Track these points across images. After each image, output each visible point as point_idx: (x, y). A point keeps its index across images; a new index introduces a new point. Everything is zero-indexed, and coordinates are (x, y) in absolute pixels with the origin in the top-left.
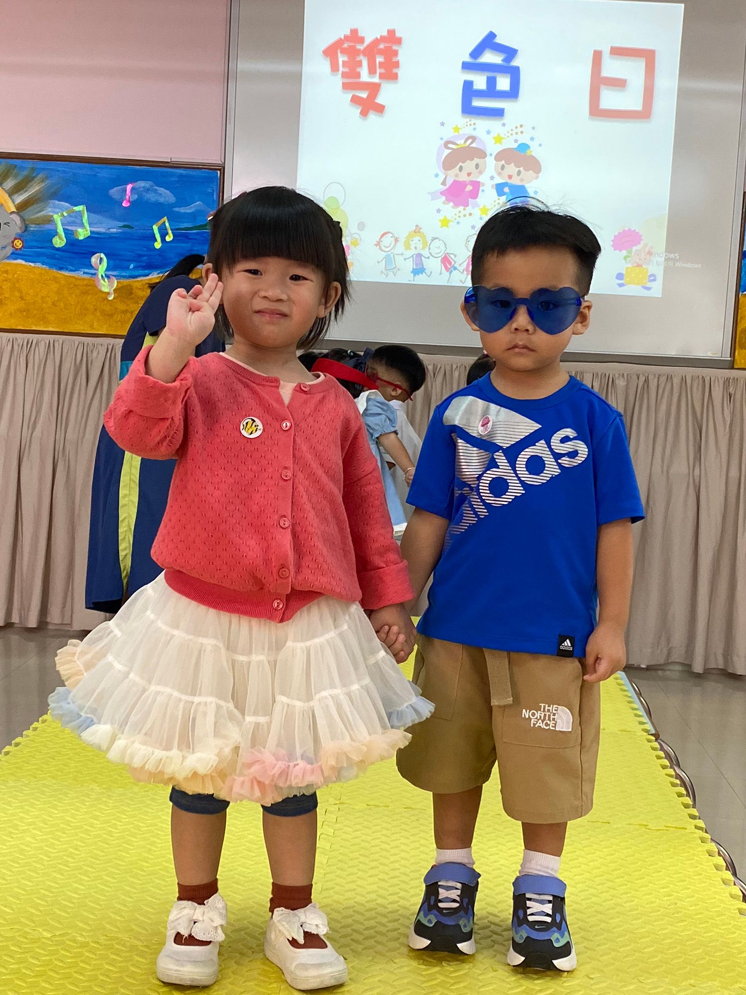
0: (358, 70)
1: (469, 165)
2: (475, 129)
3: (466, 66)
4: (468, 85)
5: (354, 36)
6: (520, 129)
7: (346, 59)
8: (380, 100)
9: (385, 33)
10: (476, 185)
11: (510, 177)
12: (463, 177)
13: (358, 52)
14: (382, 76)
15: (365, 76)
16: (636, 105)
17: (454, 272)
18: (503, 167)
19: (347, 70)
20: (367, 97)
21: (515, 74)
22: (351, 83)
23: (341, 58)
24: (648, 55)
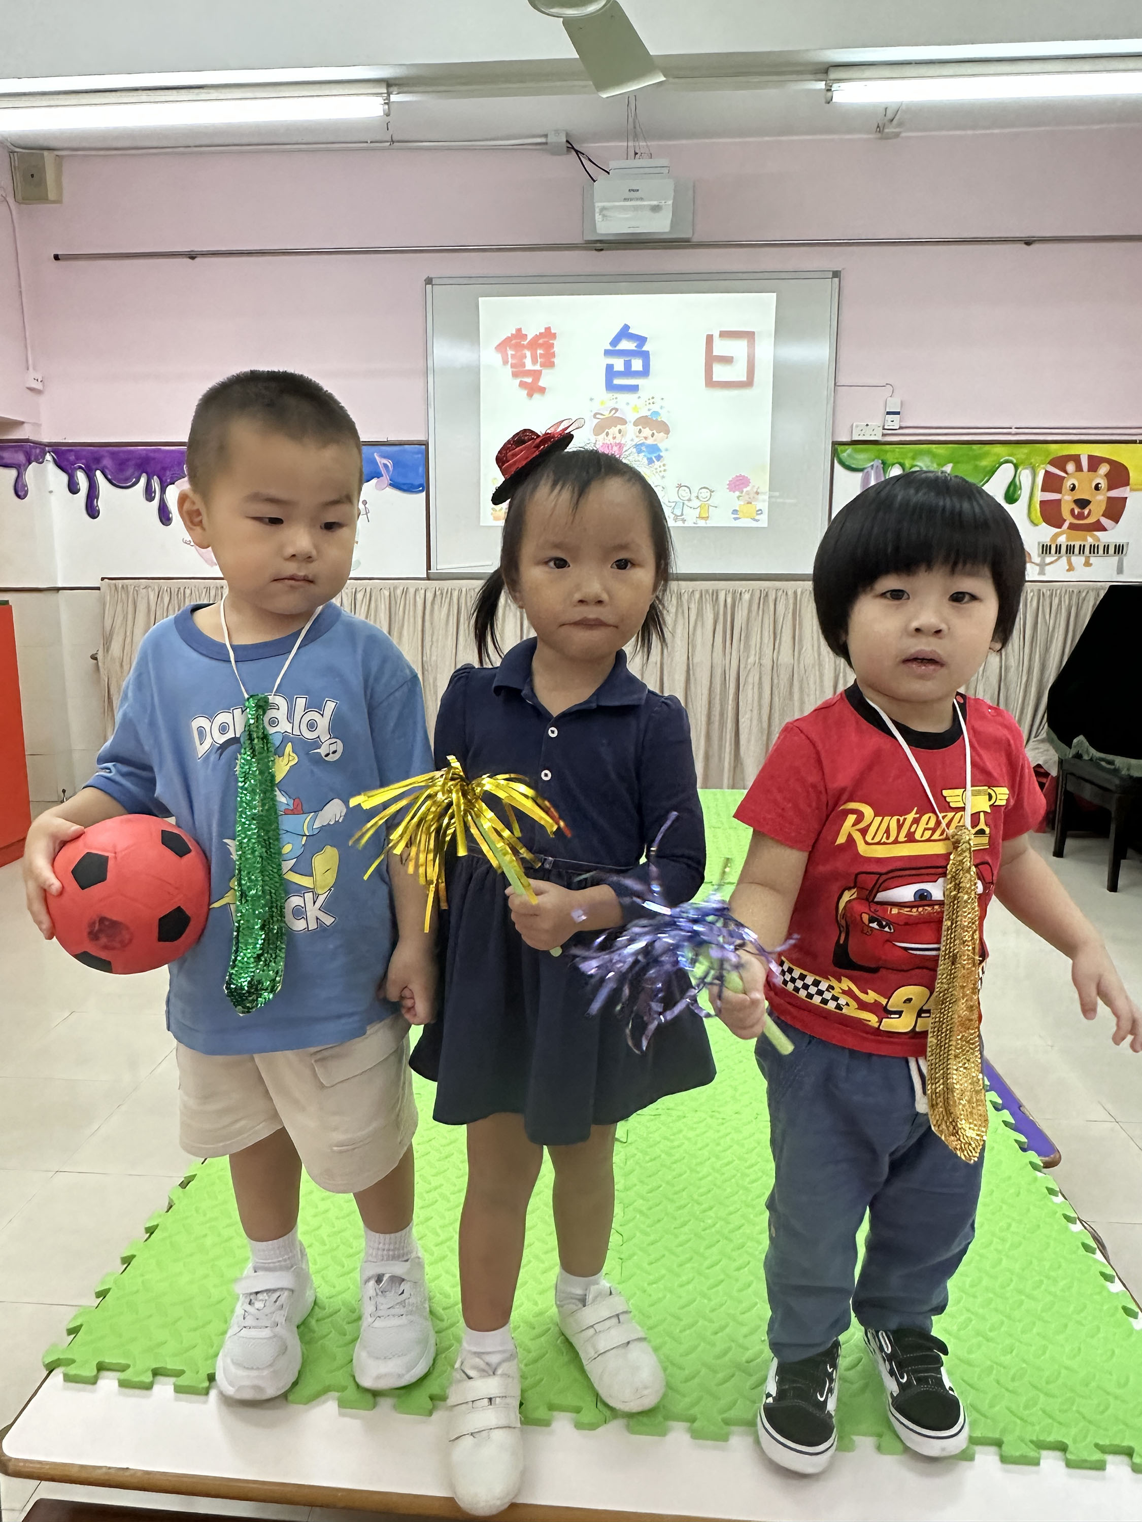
0: (524, 360)
1: (614, 431)
2: (617, 402)
3: (607, 353)
4: (610, 368)
5: (519, 334)
6: (651, 401)
7: (513, 352)
8: (541, 383)
9: (543, 331)
10: (620, 446)
11: (646, 439)
12: (609, 441)
13: (523, 347)
14: (541, 366)
15: (529, 366)
16: (744, 379)
18: (640, 431)
19: (514, 362)
20: (533, 381)
21: (645, 356)
22: (518, 371)
23: (510, 352)
24: (749, 336)
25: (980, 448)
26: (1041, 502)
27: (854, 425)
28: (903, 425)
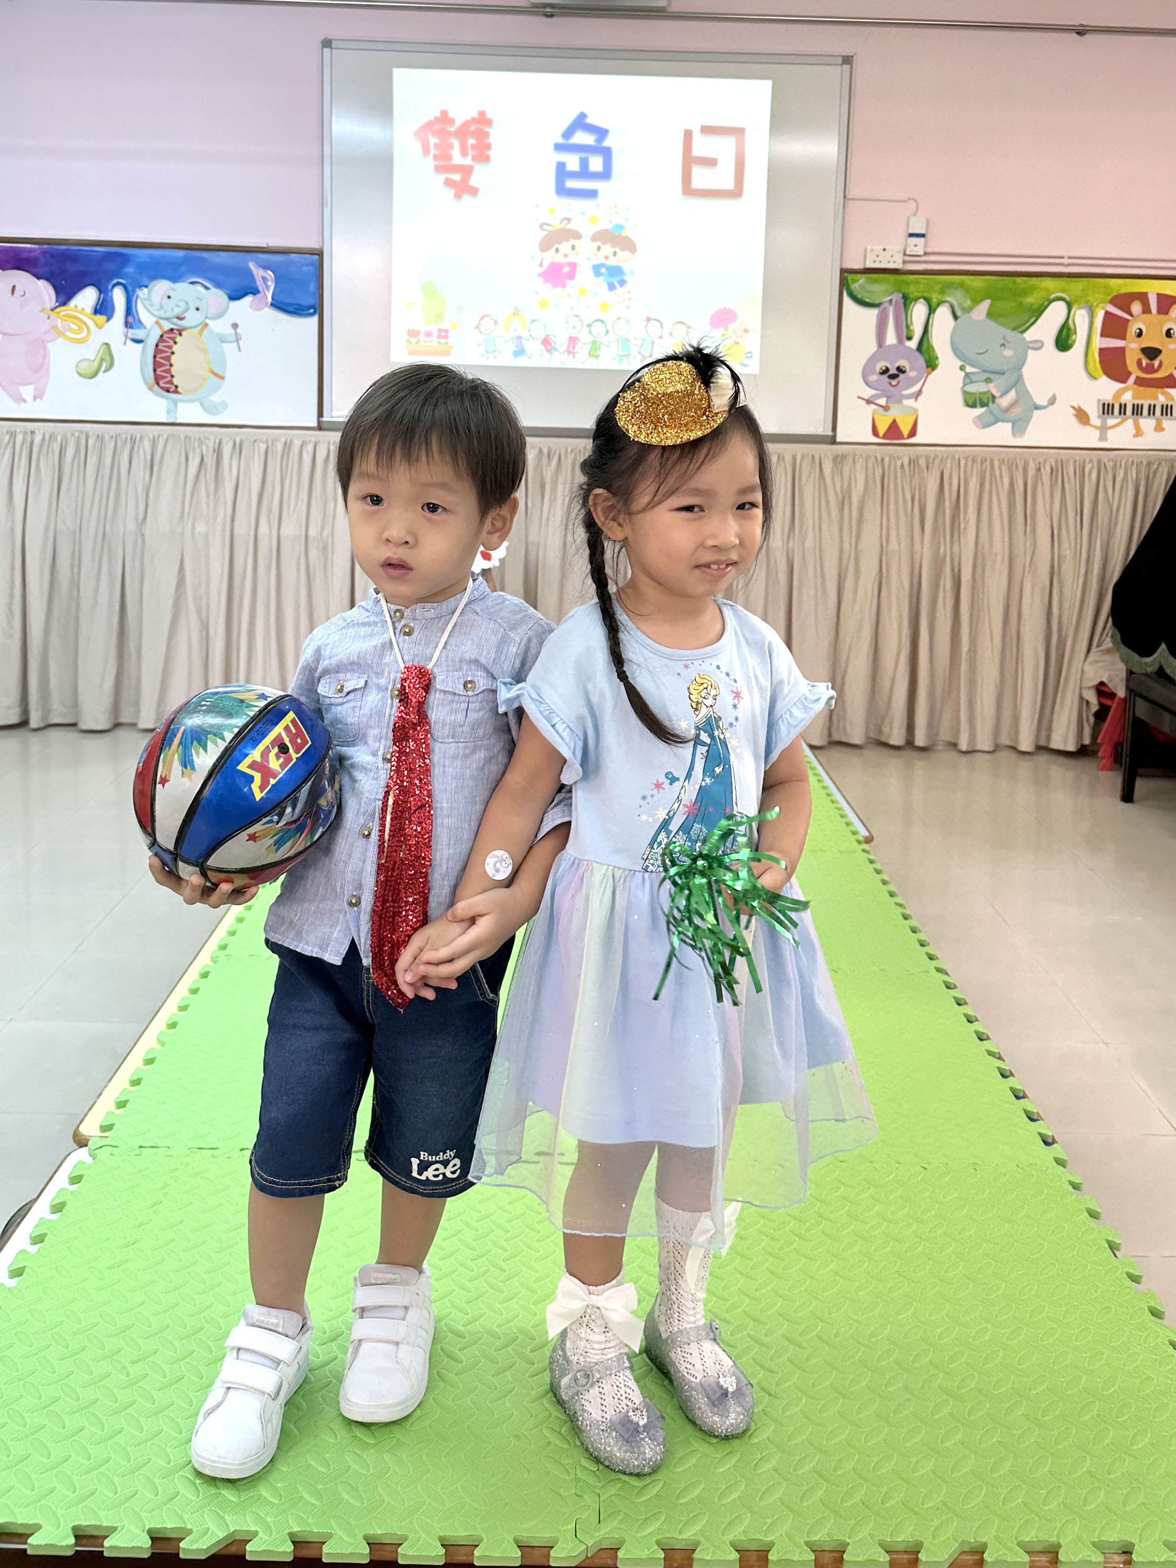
0: (450, 152)
1: (565, 247)
2: (569, 211)
3: (559, 147)
4: (561, 167)
5: (444, 118)
6: (614, 210)
7: (436, 141)
8: (473, 182)
9: (476, 115)
10: (573, 266)
11: (606, 258)
12: (559, 258)
13: (450, 134)
14: (474, 158)
15: (457, 158)
16: (730, 185)
17: (555, 353)
19: (438, 152)
20: (462, 179)
21: (606, 153)
22: (444, 165)
23: (433, 140)
24: (738, 132)
25: (1025, 282)
26: (1101, 350)
27: (869, 248)
28: (929, 250)
